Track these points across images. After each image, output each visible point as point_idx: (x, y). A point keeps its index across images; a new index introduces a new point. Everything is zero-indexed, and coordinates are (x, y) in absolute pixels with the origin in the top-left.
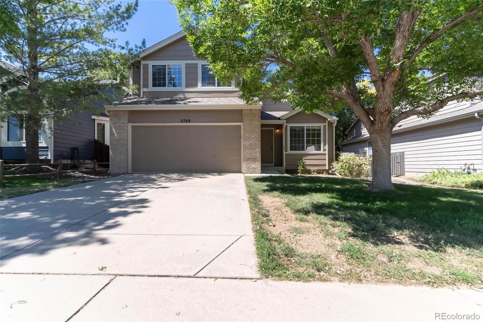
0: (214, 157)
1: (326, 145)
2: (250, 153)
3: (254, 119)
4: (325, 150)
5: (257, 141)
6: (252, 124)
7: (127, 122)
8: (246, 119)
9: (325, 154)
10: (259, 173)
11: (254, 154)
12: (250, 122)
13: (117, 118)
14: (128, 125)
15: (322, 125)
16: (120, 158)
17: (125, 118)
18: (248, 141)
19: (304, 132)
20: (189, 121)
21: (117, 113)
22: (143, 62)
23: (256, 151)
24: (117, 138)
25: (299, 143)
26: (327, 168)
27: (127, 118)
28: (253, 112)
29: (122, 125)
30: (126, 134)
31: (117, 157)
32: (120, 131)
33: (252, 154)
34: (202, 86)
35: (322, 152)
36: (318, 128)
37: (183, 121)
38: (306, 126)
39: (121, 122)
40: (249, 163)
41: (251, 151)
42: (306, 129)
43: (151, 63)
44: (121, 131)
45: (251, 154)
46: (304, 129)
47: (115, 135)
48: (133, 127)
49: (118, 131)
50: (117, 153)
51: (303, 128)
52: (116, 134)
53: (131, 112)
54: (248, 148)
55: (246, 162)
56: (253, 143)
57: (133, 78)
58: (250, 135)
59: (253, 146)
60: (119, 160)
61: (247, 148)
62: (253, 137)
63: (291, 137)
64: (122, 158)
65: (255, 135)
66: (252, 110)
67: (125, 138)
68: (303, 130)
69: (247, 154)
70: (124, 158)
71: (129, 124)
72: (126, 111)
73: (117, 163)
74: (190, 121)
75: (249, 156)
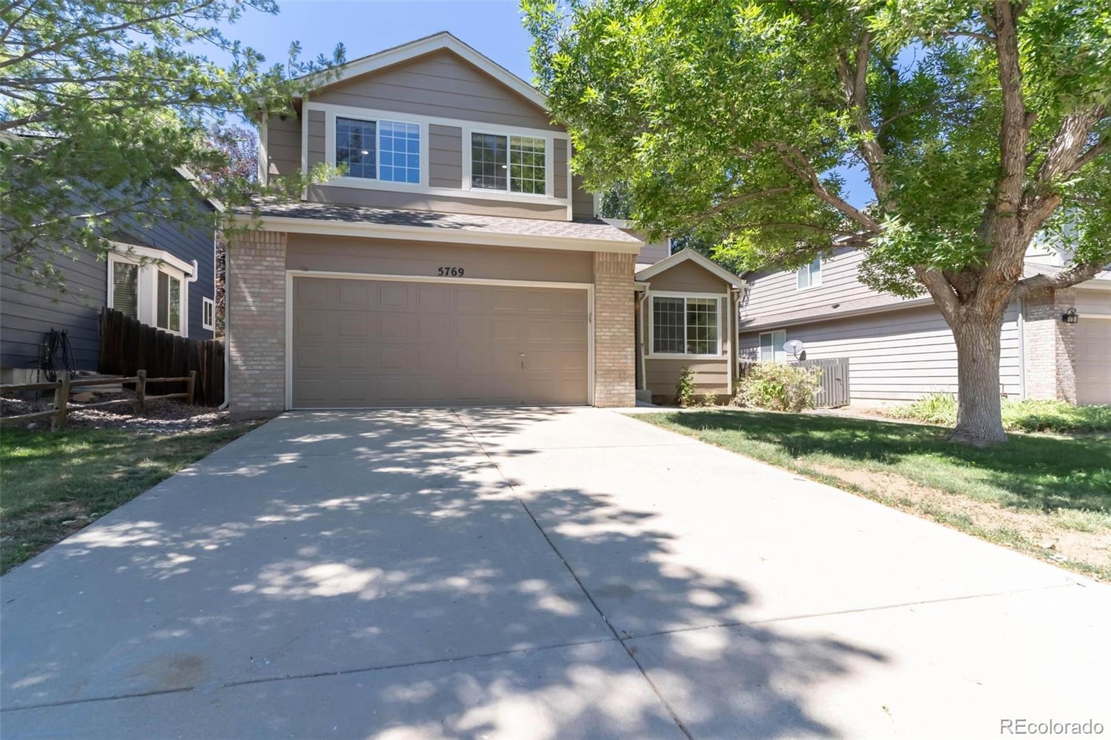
0: (522, 367)
1: (726, 342)
2: (612, 357)
3: (621, 276)
4: (724, 352)
5: (627, 330)
6: (616, 288)
7: (283, 264)
8: (603, 275)
9: (725, 362)
10: (632, 406)
11: (621, 361)
12: (613, 283)
13: (253, 252)
14: (285, 276)
15: (718, 297)
16: (260, 367)
17: (278, 253)
18: (607, 330)
19: (683, 311)
20: (461, 273)
21: (252, 239)
22: (308, 106)
23: (624, 353)
24: (253, 308)
25: (672, 336)
26: (729, 392)
27: (283, 254)
28: (620, 259)
29: (267, 272)
30: (280, 300)
31: (252, 363)
32: (262, 290)
33: (617, 361)
34: (473, 186)
35: (718, 356)
36: (712, 304)
37: (445, 271)
38: (688, 299)
39: (266, 264)
40: (610, 382)
41: (613, 353)
42: (688, 305)
43: (332, 112)
44: (266, 291)
45: (614, 359)
46: (683, 305)
47: (244, 299)
48: (296, 280)
49: (253, 290)
50: (251, 353)
51: (681, 302)
52: (250, 300)
53: (294, 238)
54: (608, 345)
55: (603, 380)
56: (619, 334)
57: (268, 144)
58: (613, 315)
59: (618, 342)
60: (258, 372)
61: (605, 345)
62: (618, 319)
63: (656, 321)
64: (267, 368)
65: (624, 315)
66: (617, 254)
67: (278, 310)
68: (681, 307)
69: (604, 361)
70: (274, 368)
71: (288, 271)
72: (282, 234)
73: (253, 381)
74: (463, 273)
75: (609, 365)
